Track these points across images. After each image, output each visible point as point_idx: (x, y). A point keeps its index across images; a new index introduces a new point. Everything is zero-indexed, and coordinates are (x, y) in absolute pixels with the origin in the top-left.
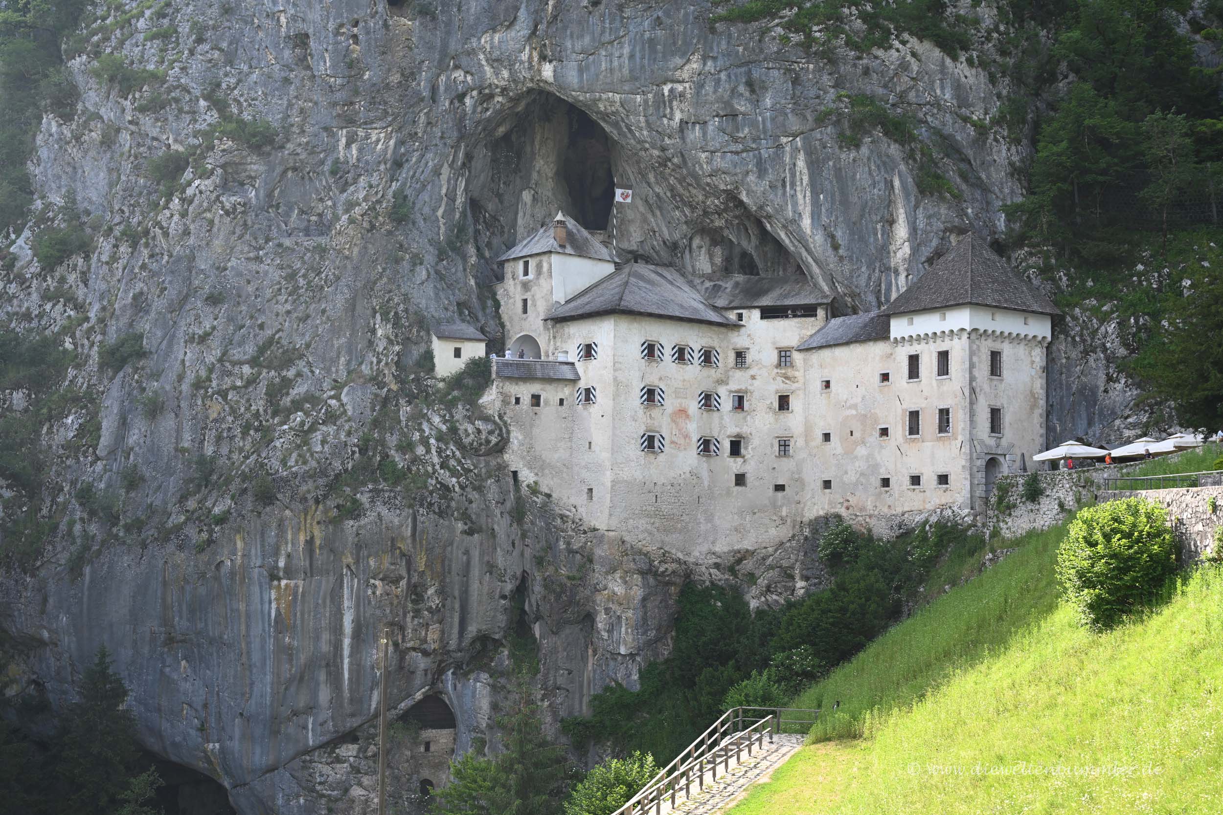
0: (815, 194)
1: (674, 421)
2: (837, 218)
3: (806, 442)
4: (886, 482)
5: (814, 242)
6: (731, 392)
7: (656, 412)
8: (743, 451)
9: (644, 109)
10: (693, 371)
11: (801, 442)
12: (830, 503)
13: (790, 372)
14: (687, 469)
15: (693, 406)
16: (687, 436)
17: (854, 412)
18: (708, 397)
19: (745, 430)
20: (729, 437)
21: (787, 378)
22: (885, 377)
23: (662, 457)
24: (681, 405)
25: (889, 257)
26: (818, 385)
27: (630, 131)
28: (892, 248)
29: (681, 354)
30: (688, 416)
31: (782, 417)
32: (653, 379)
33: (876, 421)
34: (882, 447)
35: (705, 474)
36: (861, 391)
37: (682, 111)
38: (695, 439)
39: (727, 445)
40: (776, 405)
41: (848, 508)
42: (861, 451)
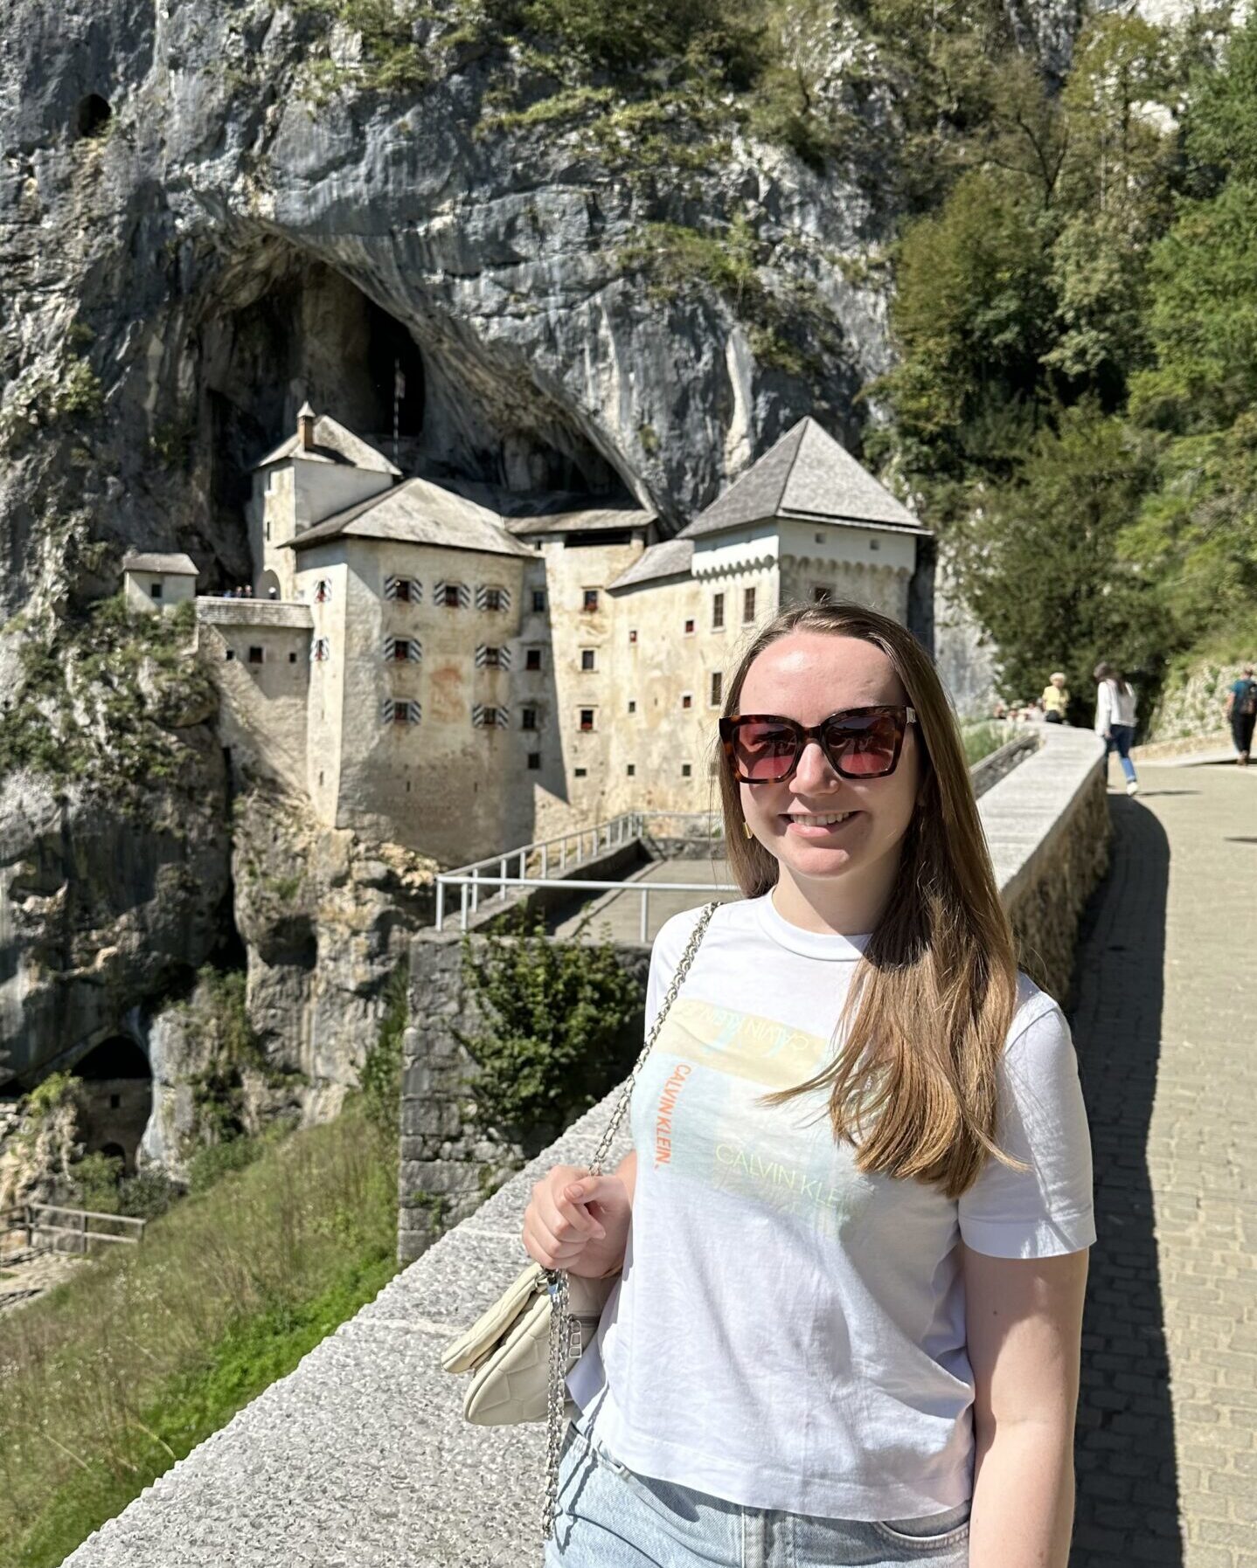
0: (625, 372)
1: (435, 683)
2: (651, 405)
3: (613, 711)
4: (687, 770)
5: (623, 440)
6: (523, 644)
7: (407, 673)
8: (537, 723)
9: (397, 257)
10: (469, 616)
11: (607, 711)
12: (634, 795)
13: (596, 618)
14: (458, 748)
15: (468, 665)
16: (457, 704)
17: (657, 673)
18: (491, 652)
19: (540, 696)
20: (522, 703)
21: (594, 627)
22: (690, 626)
23: (416, 731)
24: (448, 661)
25: (721, 460)
26: (624, 638)
27: (386, 290)
28: (728, 447)
29: (452, 596)
30: (459, 677)
31: (585, 677)
32: (404, 629)
33: (680, 687)
34: (685, 722)
35: (485, 754)
36: (666, 645)
37: (444, 257)
38: (468, 707)
39: (518, 715)
40: (579, 663)
41: (649, 802)
42: (665, 727)
